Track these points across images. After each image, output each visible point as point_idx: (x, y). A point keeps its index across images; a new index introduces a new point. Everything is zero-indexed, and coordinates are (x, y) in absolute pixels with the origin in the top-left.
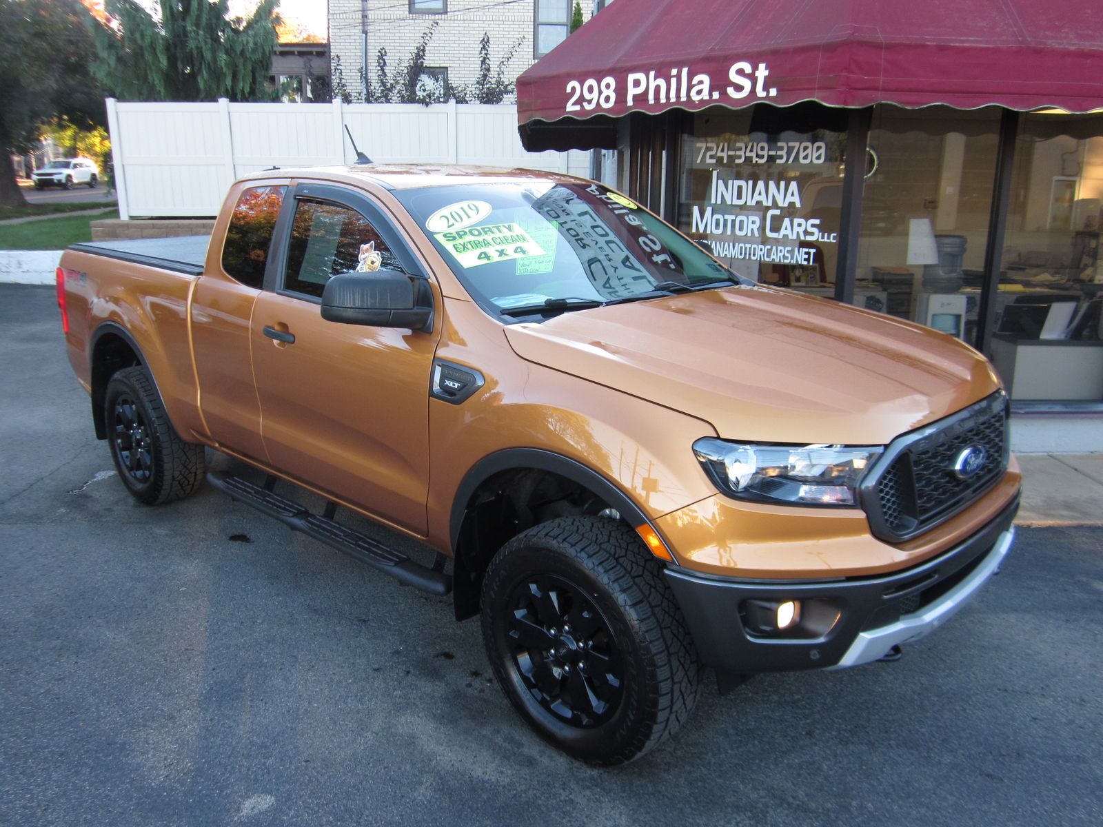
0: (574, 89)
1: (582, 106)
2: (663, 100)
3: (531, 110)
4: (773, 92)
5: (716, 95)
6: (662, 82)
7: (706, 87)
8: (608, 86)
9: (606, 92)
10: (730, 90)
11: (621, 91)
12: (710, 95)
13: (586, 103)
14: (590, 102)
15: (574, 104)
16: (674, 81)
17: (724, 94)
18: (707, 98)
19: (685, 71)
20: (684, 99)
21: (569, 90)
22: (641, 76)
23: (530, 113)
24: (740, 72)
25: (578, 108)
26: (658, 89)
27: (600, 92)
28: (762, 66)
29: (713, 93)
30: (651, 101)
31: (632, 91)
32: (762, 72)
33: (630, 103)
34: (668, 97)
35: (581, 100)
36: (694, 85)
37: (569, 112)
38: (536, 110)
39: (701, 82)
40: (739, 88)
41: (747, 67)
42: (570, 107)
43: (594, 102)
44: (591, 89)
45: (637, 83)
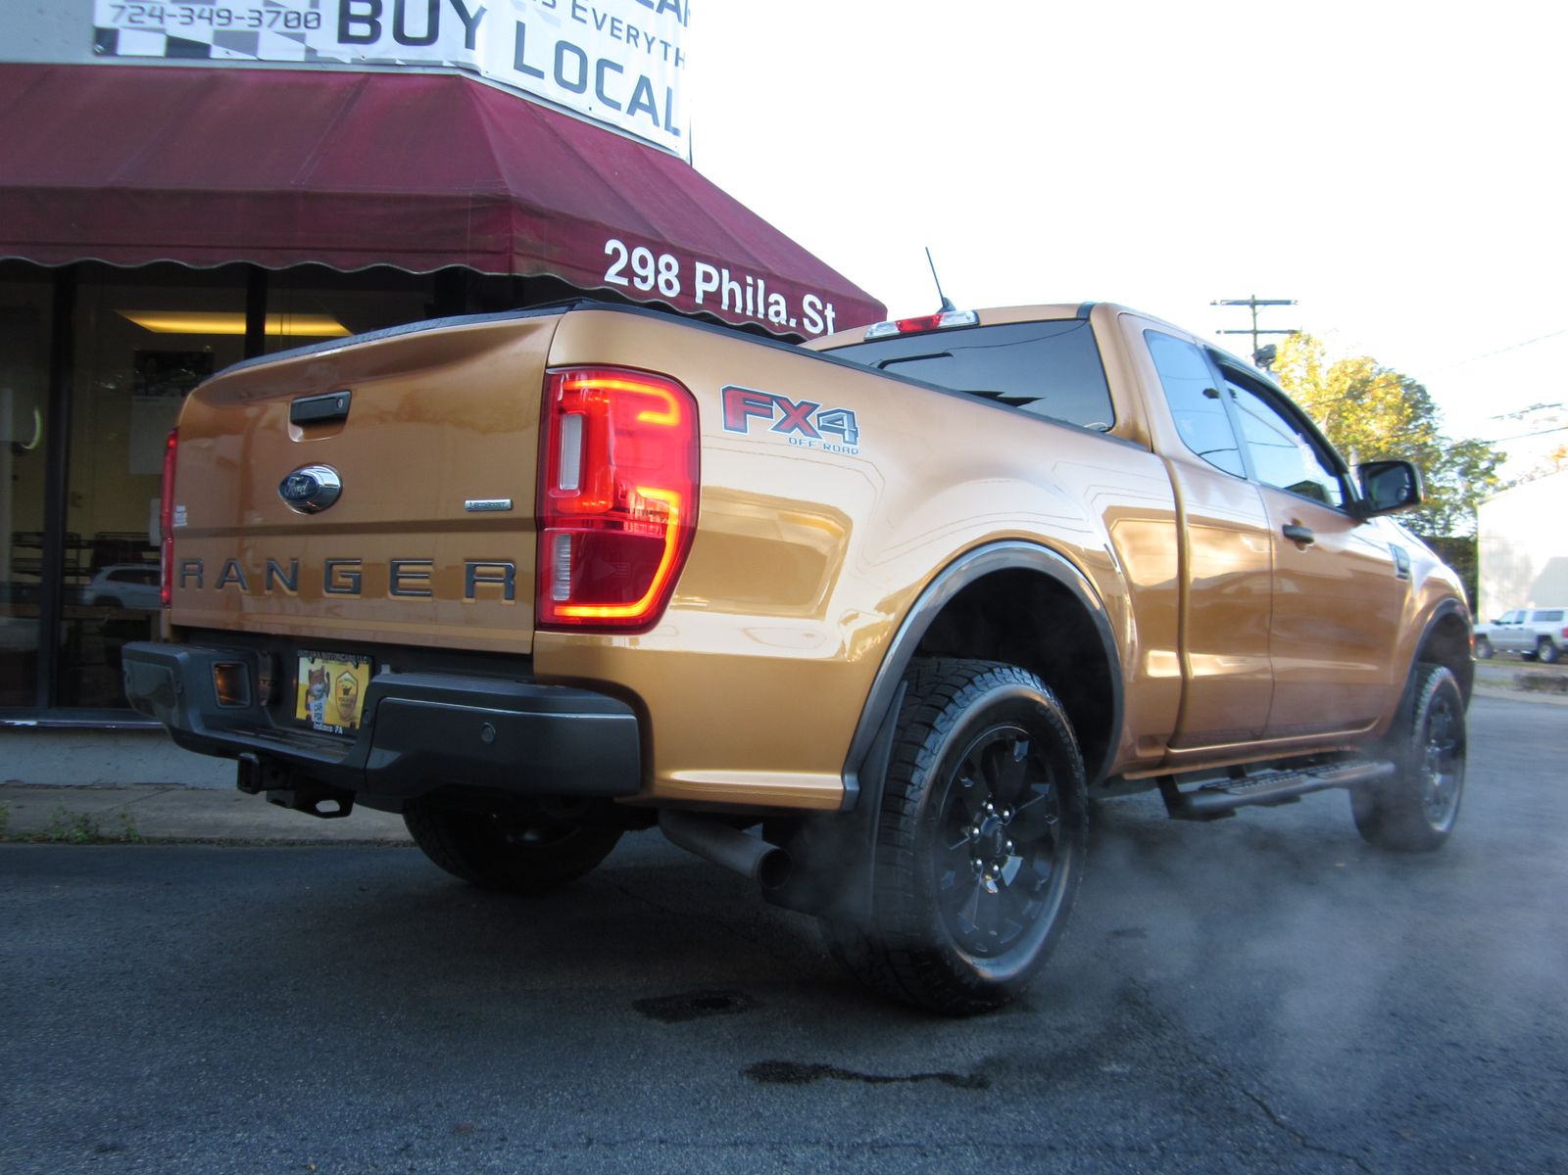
0: (616, 252)
1: (631, 281)
2: (738, 310)
3: (542, 259)
5: (793, 323)
6: (735, 286)
7: (782, 308)
8: (669, 267)
9: (665, 275)
10: (806, 322)
11: (687, 277)
12: (788, 321)
13: (639, 280)
14: (644, 280)
15: (620, 274)
16: (750, 290)
17: (800, 324)
18: (784, 322)
19: (761, 284)
20: (761, 316)
21: (609, 250)
22: (711, 270)
23: (539, 262)
24: (812, 305)
25: (624, 282)
26: (732, 293)
27: (657, 272)
28: (829, 306)
29: (791, 320)
30: (725, 307)
31: (701, 287)
32: (830, 314)
33: (699, 300)
34: (755, 311)
35: (628, 272)
36: (771, 304)
37: (609, 284)
38: (550, 261)
39: (777, 303)
40: (814, 323)
41: (819, 306)
42: (612, 276)
43: (651, 281)
44: (643, 262)
45: (707, 278)
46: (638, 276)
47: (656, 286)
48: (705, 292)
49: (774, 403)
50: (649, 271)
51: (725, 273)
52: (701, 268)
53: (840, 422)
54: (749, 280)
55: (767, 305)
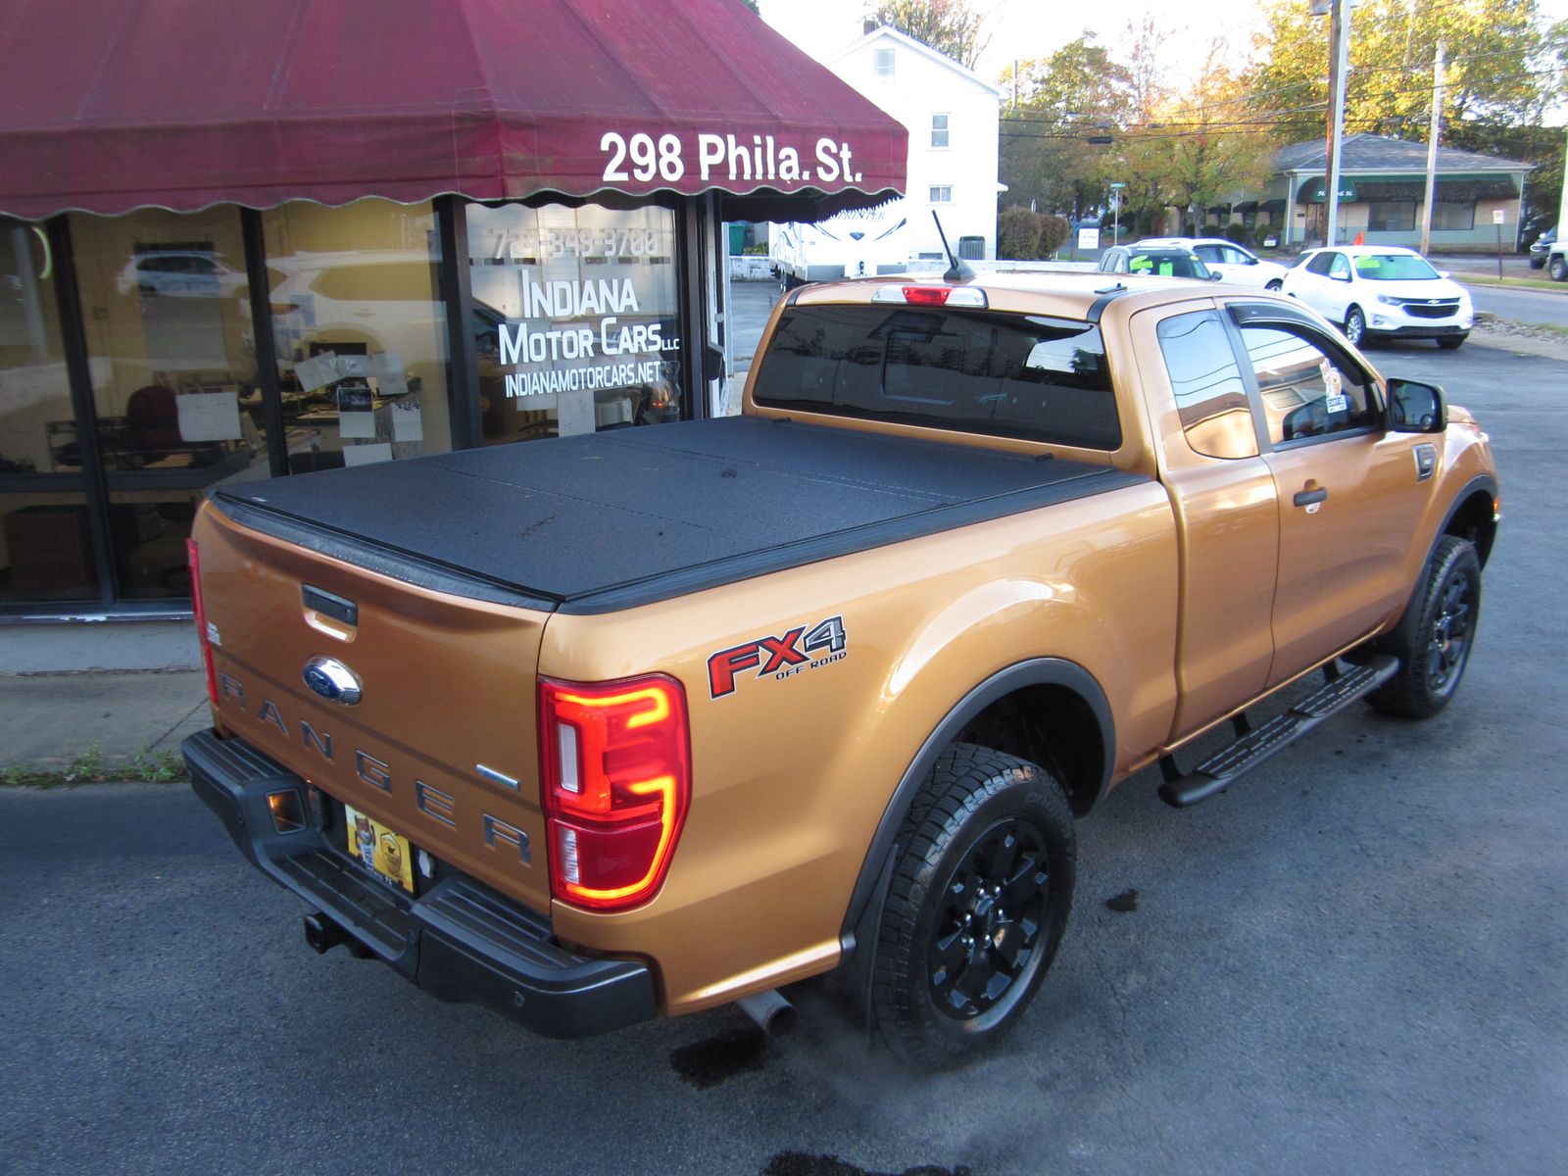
0: (613, 146)
1: (631, 174)
2: (747, 176)
3: (536, 174)
4: (859, 177)
5: (806, 176)
6: (743, 151)
7: (794, 163)
8: (670, 148)
9: (666, 158)
10: (820, 171)
11: (690, 156)
12: (801, 175)
13: (639, 171)
14: (645, 169)
15: (619, 170)
16: (758, 151)
17: (814, 174)
18: (796, 178)
19: (770, 140)
20: (771, 177)
21: (605, 146)
22: (715, 139)
23: (533, 178)
24: (826, 150)
25: (624, 177)
26: (739, 160)
27: (658, 156)
28: (845, 146)
29: (805, 173)
30: (732, 177)
31: (706, 161)
32: (846, 154)
33: (705, 176)
34: (765, 173)
35: (628, 166)
36: (782, 161)
37: (608, 183)
38: (544, 175)
39: (788, 157)
40: (829, 170)
41: (834, 149)
42: (611, 174)
43: (652, 170)
44: (643, 149)
45: (712, 149)
46: (638, 167)
47: (658, 173)
48: (710, 166)
49: (760, 648)
50: (650, 159)
51: (731, 138)
52: (704, 140)
53: (827, 634)
54: (757, 140)
55: (778, 163)
